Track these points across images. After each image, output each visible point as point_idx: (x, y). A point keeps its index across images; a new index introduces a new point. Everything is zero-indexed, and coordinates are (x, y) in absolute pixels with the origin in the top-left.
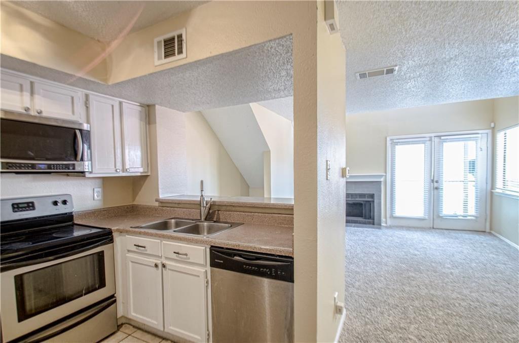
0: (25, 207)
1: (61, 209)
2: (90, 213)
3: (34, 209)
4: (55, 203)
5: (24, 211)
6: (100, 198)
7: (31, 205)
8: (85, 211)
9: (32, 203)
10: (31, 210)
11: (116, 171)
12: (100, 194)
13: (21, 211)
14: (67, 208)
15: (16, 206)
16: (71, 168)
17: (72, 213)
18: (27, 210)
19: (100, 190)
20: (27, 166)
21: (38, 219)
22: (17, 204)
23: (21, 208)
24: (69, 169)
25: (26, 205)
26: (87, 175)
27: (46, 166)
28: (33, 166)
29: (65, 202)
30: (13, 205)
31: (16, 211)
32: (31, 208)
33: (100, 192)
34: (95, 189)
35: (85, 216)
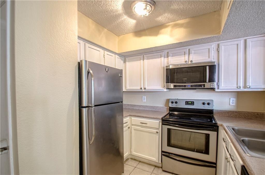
0: (190, 103)
1: (206, 107)
2: (225, 112)
3: (193, 105)
4: (204, 104)
5: (189, 105)
6: (234, 104)
7: (193, 103)
8: (222, 110)
9: (193, 102)
10: (192, 105)
11: (237, 87)
12: (234, 102)
13: (188, 105)
14: (210, 107)
15: (187, 102)
16: (203, 86)
17: (213, 110)
18: (191, 105)
19: (234, 99)
20: (182, 86)
21: (196, 110)
22: (188, 102)
23: (189, 103)
24: (201, 87)
25: (191, 103)
26: (216, 90)
27: (190, 86)
28: (185, 86)
29: (208, 104)
30: (186, 102)
31: (186, 105)
32: (192, 104)
33: (235, 100)
34: (231, 99)
35: (222, 113)
